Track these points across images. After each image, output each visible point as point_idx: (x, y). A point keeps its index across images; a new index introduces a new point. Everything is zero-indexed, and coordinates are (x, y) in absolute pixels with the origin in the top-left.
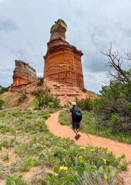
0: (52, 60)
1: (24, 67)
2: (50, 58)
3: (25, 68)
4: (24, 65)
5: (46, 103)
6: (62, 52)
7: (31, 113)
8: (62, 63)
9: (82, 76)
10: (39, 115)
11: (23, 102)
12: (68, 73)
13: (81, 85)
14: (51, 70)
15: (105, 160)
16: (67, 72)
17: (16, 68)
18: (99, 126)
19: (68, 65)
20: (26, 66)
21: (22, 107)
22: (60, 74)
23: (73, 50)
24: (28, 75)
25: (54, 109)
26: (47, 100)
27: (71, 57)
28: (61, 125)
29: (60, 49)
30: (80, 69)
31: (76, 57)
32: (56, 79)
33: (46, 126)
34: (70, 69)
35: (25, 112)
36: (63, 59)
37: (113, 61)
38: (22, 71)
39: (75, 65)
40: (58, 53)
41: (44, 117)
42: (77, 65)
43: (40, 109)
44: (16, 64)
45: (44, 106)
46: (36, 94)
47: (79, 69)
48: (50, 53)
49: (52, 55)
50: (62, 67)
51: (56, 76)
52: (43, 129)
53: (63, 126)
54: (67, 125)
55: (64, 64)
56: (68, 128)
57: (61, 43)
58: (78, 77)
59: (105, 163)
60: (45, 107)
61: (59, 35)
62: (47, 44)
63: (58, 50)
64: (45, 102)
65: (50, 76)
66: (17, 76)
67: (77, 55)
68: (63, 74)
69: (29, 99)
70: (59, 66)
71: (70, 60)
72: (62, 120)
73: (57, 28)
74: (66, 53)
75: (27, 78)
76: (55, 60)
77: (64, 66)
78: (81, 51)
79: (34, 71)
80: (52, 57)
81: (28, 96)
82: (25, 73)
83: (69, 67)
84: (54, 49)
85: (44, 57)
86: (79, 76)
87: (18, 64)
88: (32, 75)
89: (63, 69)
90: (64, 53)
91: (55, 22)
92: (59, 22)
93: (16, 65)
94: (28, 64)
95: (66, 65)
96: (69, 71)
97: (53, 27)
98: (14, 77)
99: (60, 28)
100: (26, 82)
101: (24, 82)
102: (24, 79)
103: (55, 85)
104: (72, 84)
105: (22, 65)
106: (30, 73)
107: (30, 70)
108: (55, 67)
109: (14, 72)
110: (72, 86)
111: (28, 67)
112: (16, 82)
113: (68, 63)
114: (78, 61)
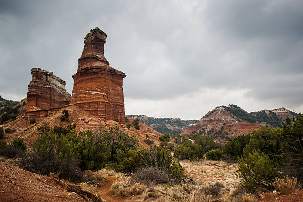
0: (82, 85)
1: (45, 79)
2: (80, 82)
3: (47, 80)
6: (95, 76)
8: (94, 91)
9: (123, 106)
14: (80, 97)
16: (99, 102)
19: (101, 93)
20: (48, 76)
22: (91, 104)
24: (50, 91)
27: (107, 82)
29: (93, 72)
31: (115, 81)
32: (86, 111)
34: (104, 98)
38: (41, 86)
39: (112, 92)
40: (90, 77)
42: (115, 91)
44: (32, 73)
47: (118, 96)
48: (81, 75)
49: (82, 78)
50: (93, 95)
51: (86, 106)
55: (96, 91)
61: (94, 49)
62: (79, 60)
63: (91, 73)
65: (78, 105)
66: (35, 93)
67: (117, 78)
68: (94, 105)
70: (90, 94)
71: (105, 87)
73: (92, 39)
75: (49, 96)
76: (86, 86)
77: (96, 94)
80: (82, 80)
82: (46, 87)
83: (103, 95)
84: (85, 72)
85: (73, 76)
86: (117, 107)
87: (36, 73)
88: (58, 89)
89: (94, 98)
91: (91, 31)
92: (95, 33)
93: (33, 76)
94: (52, 73)
95: (99, 93)
96: (102, 100)
97: (88, 37)
98: (29, 95)
99: (96, 40)
100: (47, 103)
101: (45, 102)
102: (44, 97)
103: (84, 120)
104: (105, 118)
105: (42, 76)
106: (55, 87)
107: (54, 82)
108: (85, 94)
109: (29, 86)
110: (105, 121)
111: (51, 78)
112: (33, 103)
113: (102, 91)
114: (117, 85)
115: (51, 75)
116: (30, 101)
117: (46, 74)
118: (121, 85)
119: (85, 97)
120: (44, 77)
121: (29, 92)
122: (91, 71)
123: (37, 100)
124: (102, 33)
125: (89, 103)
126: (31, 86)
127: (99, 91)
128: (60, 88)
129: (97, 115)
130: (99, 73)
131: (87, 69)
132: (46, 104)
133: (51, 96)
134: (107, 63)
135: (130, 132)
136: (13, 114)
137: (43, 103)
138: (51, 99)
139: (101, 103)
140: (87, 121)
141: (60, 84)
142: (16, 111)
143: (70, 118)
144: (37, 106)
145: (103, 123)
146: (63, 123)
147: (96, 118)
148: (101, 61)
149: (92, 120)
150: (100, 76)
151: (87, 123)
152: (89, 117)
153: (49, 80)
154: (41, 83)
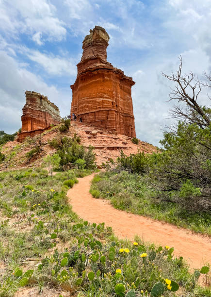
0: (85, 92)
1: (39, 102)
3: (41, 104)
4: (39, 100)
5: (73, 161)
6: (101, 79)
7: (47, 176)
8: (101, 97)
9: (133, 118)
10: (60, 179)
11: (36, 159)
12: (110, 112)
13: (130, 133)
14: (82, 108)
15: (169, 282)
16: (108, 111)
17: (26, 105)
18: (159, 201)
19: (110, 100)
20: (43, 100)
21: (33, 166)
22: (97, 114)
23: (118, 76)
24: (45, 115)
25: (85, 170)
26: (74, 155)
27: (115, 87)
28: (94, 199)
29: (98, 73)
30: (130, 106)
31: (124, 87)
32: (90, 123)
33: (66, 201)
34: (113, 107)
35: (38, 174)
36: (102, 91)
37: (183, 90)
38: (36, 109)
39: (121, 100)
40: (94, 80)
41: (65, 184)
42: (124, 100)
43: (62, 170)
44: (26, 97)
45: (68, 165)
46: (58, 146)
47: (127, 106)
48: (82, 80)
50: (99, 103)
51: (91, 117)
52: (60, 205)
53: (97, 199)
54: (104, 199)
55: (103, 98)
56: (104, 203)
57: (98, 64)
58: (126, 120)
59: (170, 287)
60: (70, 166)
61: (96, 52)
62: (77, 65)
63: (95, 75)
64: (70, 158)
66: (29, 116)
67: (126, 85)
68: (101, 114)
69: (45, 154)
70: (96, 102)
71: (114, 92)
72: (96, 189)
73: (93, 40)
74: (107, 80)
75: (44, 120)
76: (89, 92)
77: (103, 102)
78: (131, 78)
79: (56, 110)
80: (84, 86)
81: (44, 148)
82: (41, 111)
83: (112, 103)
84: (87, 75)
86: (128, 118)
87: (32, 97)
88: (53, 115)
89: (101, 106)
90: (104, 81)
91: (91, 31)
92: (96, 31)
93: (27, 99)
95: (107, 100)
96: (111, 109)
97: (87, 39)
98: (24, 119)
101: (40, 126)
102: (39, 121)
103: (90, 132)
104: (116, 130)
105: (36, 100)
106: (50, 112)
107: (49, 107)
108: (89, 102)
110: (116, 135)
111: (46, 103)
113: (110, 97)
114: (126, 94)
115: (46, 99)
117: (41, 98)
118: (130, 94)
119: (88, 106)
120: (38, 100)
121: (23, 116)
123: (32, 124)
125: (94, 113)
126: (26, 109)
127: (107, 98)
129: (106, 127)
130: (106, 75)
131: (90, 71)
133: (46, 121)
140: (96, 133)
144: (32, 129)
145: (114, 135)
151: (94, 135)
153: (43, 104)
154: (35, 106)
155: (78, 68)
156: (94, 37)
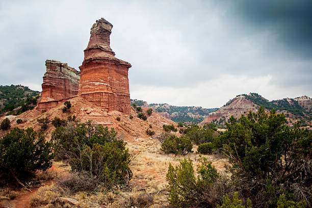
0: (87, 76)
1: (59, 70)
2: (85, 73)
3: (61, 71)
6: (99, 67)
8: (98, 82)
9: (127, 96)
13: (124, 109)
14: (85, 88)
17: (47, 73)
19: (105, 84)
20: (62, 68)
23: (113, 63)
24: (65, 82)
27: (110, 73)
29: (97, 63)
31: (120, 71)
34: (107, 89)
38: (56, 77)
39: (116, 82)
40: (93, 68)
42: (120, 81)
44: (46, 65)
47: (123, 86)
49: (87, 69)
50: (97, 86)
51: (90, 97)
55: (100, 82)
61: (100, 40)
62: (85, 51)
63: (94, 64)
65: (83, 96)
66: (49, 84)
67: (122, 69)
68: (98, 95)
70: (94, 85)
71: (109, 78)
73: (97, 30)
75: (63, 87)
76: (90, 76)
77: (99, 85)
78: (127, 63)
79: (77, 74)
80: (87, 71)
82: (61, 79)
83: (107, 86)
84: (89, 62)
85: (79, 67)
86: (122, 97)
87: (50, 65)
88: (73, 80)
89: (98, 89)
90: (101, 69)
91: (97, 21)
92: (100, 23)
93: (47, 68)
94: (66, 65)
95: (103, 84)
96: (106, 91)
97: (94, 28)
98: (44, 86)
99: (102, 31)
100: (62, 93)
101: (59, 93)
102: (59, 88)
103: (86, 111)
104: (108, 109)
105: (56, 68)
106: (69, 78)
107: (69, 73)
108: (89, 85)
109: (43, 78)
110: (108, 112)
111: (66, 69)
112: (47, 94)
113: (106, 81)
114: (121, 76)
115: (65, 66)
116: (45, 91)
117: (60, 65)
118: (126, 76)
119: (89, 88)
120: (58, 68)
121: (43, 84)
122: (94, 62)
123: (51, 92)
124: (107, 23)
125: (93, 94)
126: (46, 77)
127: (102, 82)
128: (75, 79)
129: (100, 106)
130: (102, 64)
132: (60, 94)
133: (65, 87)
134: (113, 54)
135: (133, 122)
136: (32, 105)
137: (58, 94)
138: (66, 90)
139: (104, 94)
140: (89, 112)
141: (75, 75)
142: (35, 102)
143: (72, 110)
144: (52, 96)
145: (106, 113)
146: (65, 114)
147: (99, 109)
148: (106, 51)
149: (94, 111)
150: (103, 66)
151: (88, 114)
152: (92, 107)
153: (63, 71)
154: (55, 74)
155: (85, 53)
156: (99, 28)
